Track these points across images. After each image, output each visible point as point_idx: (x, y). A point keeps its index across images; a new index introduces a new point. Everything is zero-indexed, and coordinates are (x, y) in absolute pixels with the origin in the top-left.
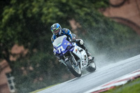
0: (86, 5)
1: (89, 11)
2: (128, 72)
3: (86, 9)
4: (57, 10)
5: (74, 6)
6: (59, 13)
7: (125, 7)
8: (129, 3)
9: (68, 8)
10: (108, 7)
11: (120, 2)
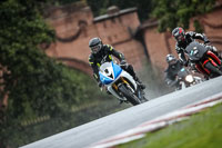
0: (18, 38)
1: (23, 47)
3: (18, 45)
8: (86, 36)
10: (54, 42)
11: (73, 34)
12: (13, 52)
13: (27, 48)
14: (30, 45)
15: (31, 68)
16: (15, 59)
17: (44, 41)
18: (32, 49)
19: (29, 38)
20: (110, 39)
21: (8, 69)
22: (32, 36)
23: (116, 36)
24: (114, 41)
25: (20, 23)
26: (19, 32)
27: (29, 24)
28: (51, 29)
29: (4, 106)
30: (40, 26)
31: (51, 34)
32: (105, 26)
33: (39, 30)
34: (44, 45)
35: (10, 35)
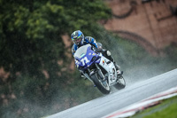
0: (82, 16)
1: (86, 23)
2: (137, 101)
3: (82, 21)
4: (46, 22)
5: (68, 17)
6: (48, 26)
7: (132, 18)
8: (136, 13)
9: (59, 20)
10: (111, 19)
11: (126, 11)
12: (78, 27)
13: (89, 24)
14: (92, 21)
17: (103, 18)
18: (93, 25)
19: (91, 15)
20: (155, 15)
22: (93, 13)
23: (160, 14)
24: (159, 17)
25: (84, 4)
26: (83, 11)
27: (91, 4)
28: (108, 8)
29: (71, 70)
30: (100, 6)
31: (109, 12)
32: (151, 5)
33: (99, 9)
34: (103, 21)
35: (75, 13)
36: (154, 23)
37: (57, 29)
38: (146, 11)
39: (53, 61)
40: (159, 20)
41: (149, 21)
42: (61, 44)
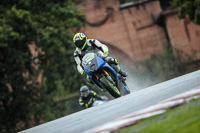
0: (51, 22)
1: (56, 31)
3: (51, 28)
4: (11, 29)
5: (35, 24)
6: (13, 34)
7: (107, 27)
8: (113, 21)
9: (26, 27)
10: (84, 26)
11: (101, 19)
12: (46, 35)
13: (59, 32)
14: (62, 28)
15: (63, 50)
16: (49, 41)
17: (75, 25)
18: (64, 33)
19: (61, 22)
20: (134, 24)
21: (43, 50)
22: (64, 20)
23: (140, 22)
24: (138, 26)
25: (53, 9)
26: (53, 17)
27: (62, 10)
28: (81, 14)
29: (38, 83)
30: (72, 12)
31: (82, 19)
32: (130, 13)
33: (71, 16)
34: (75, 29)
35: (44, 19)
36: (133, 32)
37: (23, 37)
38: (123, 19)
39: (18, 73)
40: (138, 30)
41: (127, 30)
42: (27, 54)
